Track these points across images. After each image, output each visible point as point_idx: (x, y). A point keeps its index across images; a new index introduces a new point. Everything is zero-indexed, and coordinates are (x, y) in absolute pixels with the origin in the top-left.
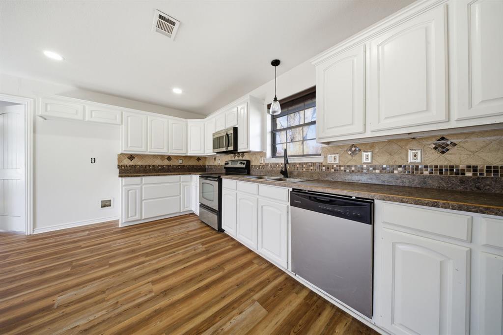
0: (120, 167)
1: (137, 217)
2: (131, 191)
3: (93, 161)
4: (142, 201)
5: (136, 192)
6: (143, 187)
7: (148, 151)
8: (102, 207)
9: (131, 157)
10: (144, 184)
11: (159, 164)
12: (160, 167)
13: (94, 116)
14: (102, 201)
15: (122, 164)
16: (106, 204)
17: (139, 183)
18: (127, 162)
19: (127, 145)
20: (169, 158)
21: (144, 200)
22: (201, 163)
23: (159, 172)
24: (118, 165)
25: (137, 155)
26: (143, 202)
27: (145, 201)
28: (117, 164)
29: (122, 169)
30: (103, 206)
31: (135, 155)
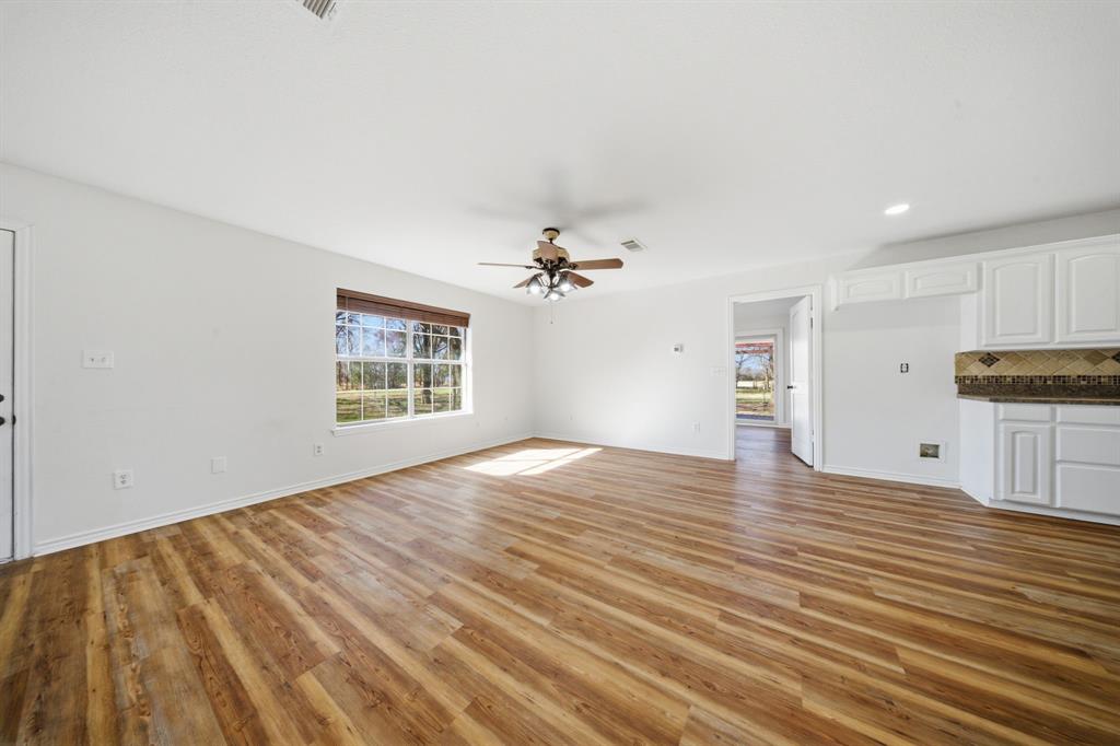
0: (960, 380)
1: (1041, 497)
2: (1024, 435)
3: (904, 369)
4: (1053, 463)
5: (1035, 439)
6: (1058, 430)
7: (1057, 340)
8: (922, 455)
9: (989, 358)
10: (1061, 423)
11: (1081, 373)
12: (1083, 383)
13: (919, 286)
14: (922, 445)
15: (966, 373)
16: (930, 452)
17: (1047, 418)
18: (978, 370)
19: (994, 333)
21: (1061, 461)
23: (1079, 395)
24: (956, 377)
25: (1005, 354)
26: (1059, 467)
27: (1063, 465)
28: (954, 374)
29: (968, 386)
30: (924, 455)
31: (997, 353)
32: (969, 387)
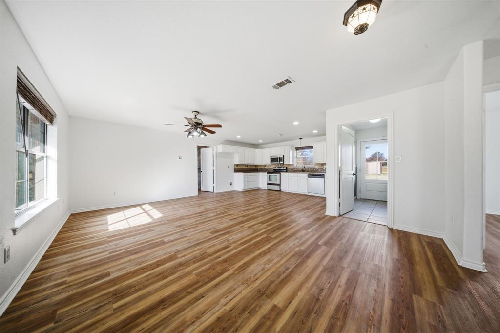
0: (234, 169)
9: (237, 165)
18: (236, 167)
20: (247, 165)
22: (256, 168)
25: (239, 165)
32: (237, 171)
